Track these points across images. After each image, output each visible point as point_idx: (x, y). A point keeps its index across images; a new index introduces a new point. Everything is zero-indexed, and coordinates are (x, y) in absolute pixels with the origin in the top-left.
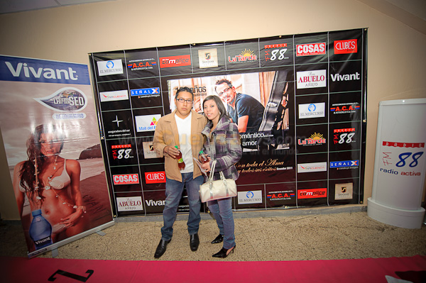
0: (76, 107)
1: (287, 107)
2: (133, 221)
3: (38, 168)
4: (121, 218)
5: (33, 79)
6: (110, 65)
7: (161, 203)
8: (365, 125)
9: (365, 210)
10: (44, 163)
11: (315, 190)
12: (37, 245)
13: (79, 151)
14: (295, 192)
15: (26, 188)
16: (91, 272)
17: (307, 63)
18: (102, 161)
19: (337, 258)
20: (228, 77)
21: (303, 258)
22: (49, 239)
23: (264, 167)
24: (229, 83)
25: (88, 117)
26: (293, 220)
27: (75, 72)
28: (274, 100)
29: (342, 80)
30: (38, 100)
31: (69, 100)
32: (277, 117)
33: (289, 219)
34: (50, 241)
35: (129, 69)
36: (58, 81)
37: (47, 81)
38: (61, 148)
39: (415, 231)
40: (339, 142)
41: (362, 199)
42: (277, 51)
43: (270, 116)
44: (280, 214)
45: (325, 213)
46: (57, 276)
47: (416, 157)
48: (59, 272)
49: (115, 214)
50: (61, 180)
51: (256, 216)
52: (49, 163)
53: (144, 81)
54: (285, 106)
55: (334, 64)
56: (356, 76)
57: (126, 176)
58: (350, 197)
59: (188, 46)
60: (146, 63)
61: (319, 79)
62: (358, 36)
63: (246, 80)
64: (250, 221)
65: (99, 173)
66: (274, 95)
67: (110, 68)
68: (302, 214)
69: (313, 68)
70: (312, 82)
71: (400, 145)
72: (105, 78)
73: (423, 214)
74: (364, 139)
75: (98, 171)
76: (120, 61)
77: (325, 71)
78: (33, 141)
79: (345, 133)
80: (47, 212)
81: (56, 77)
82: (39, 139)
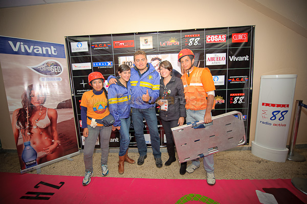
0: (55, 73)
3: (29, 114)
5: (27, 53)
6: (80, 45)
7: (112, 140)
8: (251, 92)
9: (250, 149)
10: (33, 110)
12: (27, 165)
13: (57, 103)
15: (20, 127)
16: (63, 183)
17: (213, 48)
18: (72, 110)
19: (226, 179)
20: (160, 56)
22: (35, 161)
24: (160, 60)
25: (63, 80)
27: (55, 49)
29: (237, 60)
30: (30, 68)
31: (50, 68)
34: (35, 163)
35: (92, 48)
36: (44, 55)
37: (36, 55)
38: (45, 101)
39: (281, 164)
40: (234, 103)
41: (248, 142)
42: (193, 39)
46: (40, 185)
47: (283, 114)
48: (41, 183)
49: (80, 147)
50: (44, 122)
52: (36, 111)
53: (102, 57)
55: (231, 50)
56: (246, 58)
59: (132, 34)
60: (104, 44)
61: (221, 59)
62: (248, 30)
63: (172, 58)
65: (70, 119)
67: (80, 47)
69: (218, 51)
70: (216, 61)
71: (273, 105)
72: (75, 54)
73: (287, 153)
74: (251, 101)
75: (70, 117)
76: (87, 42)
77: (225, 54)
78: (26, 95)
79: (238, 96)
80: (34, 143)
81: (43, 52)
82: (30, 94)
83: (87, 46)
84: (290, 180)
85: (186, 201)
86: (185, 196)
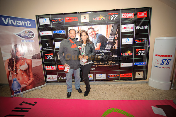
0: (30, 37)
1: (117, 40)
2: (53, 85)
3: (15, 62)
4: (48, 84)
5: (13, 25)
6: (45, 20)
7: (65, 78)
8: (149, 48)
9: (148, 83)
10: (17, 60)
11: (128, 74)
12: (15, 92)
13: (32, 56)
14: (119, 75)
15: (10, 69)
16: (36, 102)
17: (126, 21)
18: (41, 60)
19: (133, 100)
20: (93, 27)
21: (120, 99)
22: (19, 90)
23: (107, 64)
24: (93, 29)
25: (35, 42)
26: (118, 86)
27: (30, 23)
28: (112, 37)
29: (140, 29)
30: (15, 34)
31: (27, 35)
32: (113, 43)
33: (116, 85)
34: (20, 91)
35: (52, 22)
36: (23, 26)
37: (18, 26)
38: (24, 54)
39: (166, 91)
40: (138, 55)
41: (146, 78)
42: (114, 16)
43: (110, 43)
44: (113, 84)
45: (131, 83)
46: (23, 103)
47: (168, 61)
48: (24, 102)
49: (46, 82)
50: (24, 67)
51: (103, 84)
52: (19, 60)
53: (58, 27)
54: (116, 39)
55: (137, 22)
56: (146, 27)
57: (50, 66)
58: (142, 77)
59: (76, 13)
60: (59, 20)
61: (131, 28)
62: (147, 10)
63: (100, 28)
64: (101, 86)
65: (40, 65)
66: (112, 34)
67: (45, 22)
68: (122, 84)
69: (128, 23)
70: (128, 29)
71: (162, 56)
72: (42, 26)
73: (170, 84)
74: (148, 53)
75: (39, 64)
76: (49, 19)
77: (133, 25)
78: (13, 51)
79: (141, 51)
80: (19, 79)
81: (22, 24)
82: (16, 50)
83: (49, 21)
84: (172, 100)
85: (110, 113)
86: (109, 110)
